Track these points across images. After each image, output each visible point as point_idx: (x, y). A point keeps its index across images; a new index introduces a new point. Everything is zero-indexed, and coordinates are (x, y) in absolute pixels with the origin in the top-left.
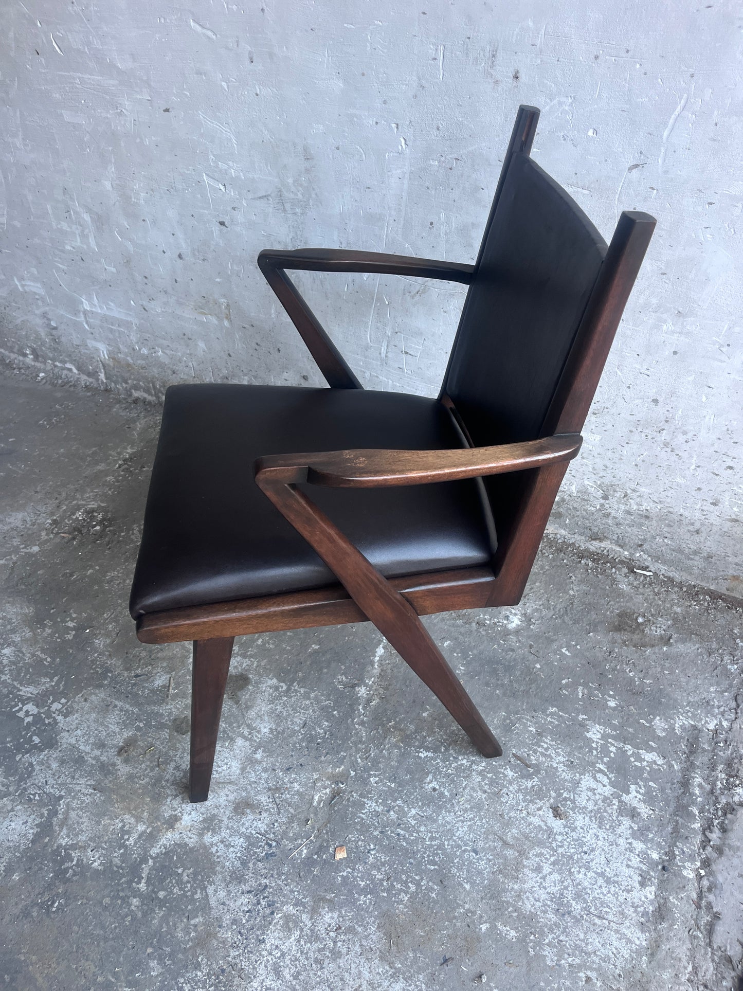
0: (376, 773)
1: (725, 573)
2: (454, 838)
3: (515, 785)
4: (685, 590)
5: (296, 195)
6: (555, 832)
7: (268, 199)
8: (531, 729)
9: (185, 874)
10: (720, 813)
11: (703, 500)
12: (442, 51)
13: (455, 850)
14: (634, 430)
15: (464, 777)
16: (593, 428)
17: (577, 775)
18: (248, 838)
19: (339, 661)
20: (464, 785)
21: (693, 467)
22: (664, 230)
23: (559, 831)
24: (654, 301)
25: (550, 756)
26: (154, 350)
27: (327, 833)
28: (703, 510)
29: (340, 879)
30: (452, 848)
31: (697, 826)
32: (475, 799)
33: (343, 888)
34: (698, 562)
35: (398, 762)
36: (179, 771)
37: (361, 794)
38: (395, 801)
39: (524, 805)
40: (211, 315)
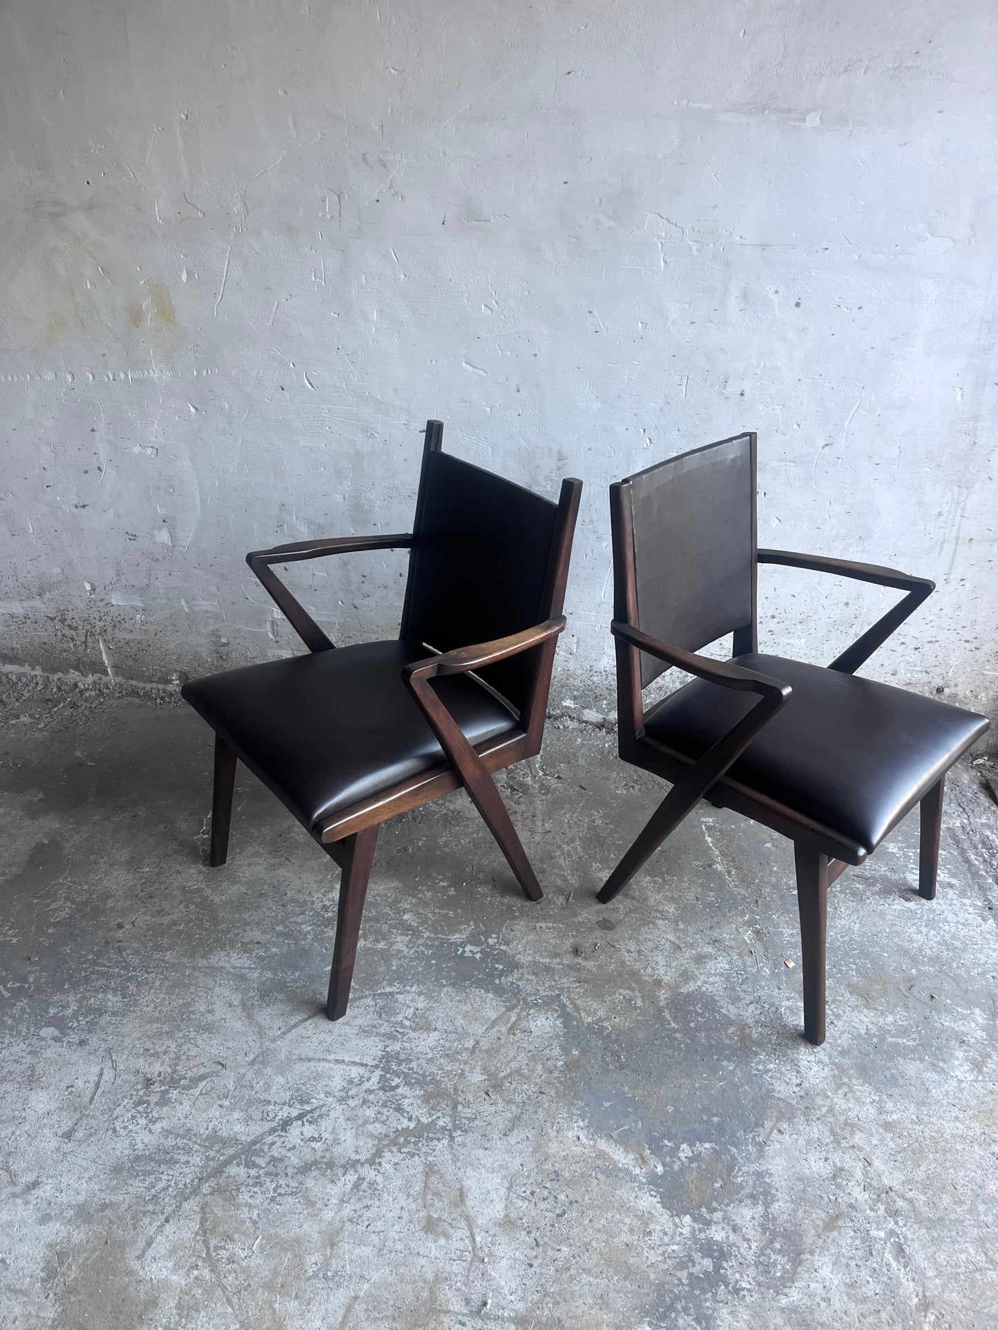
3: (869, 892)
9: (698, 1009)
18: (721, 975)
19: (685, 853)
36: (632, 952)
39: (883, 901)
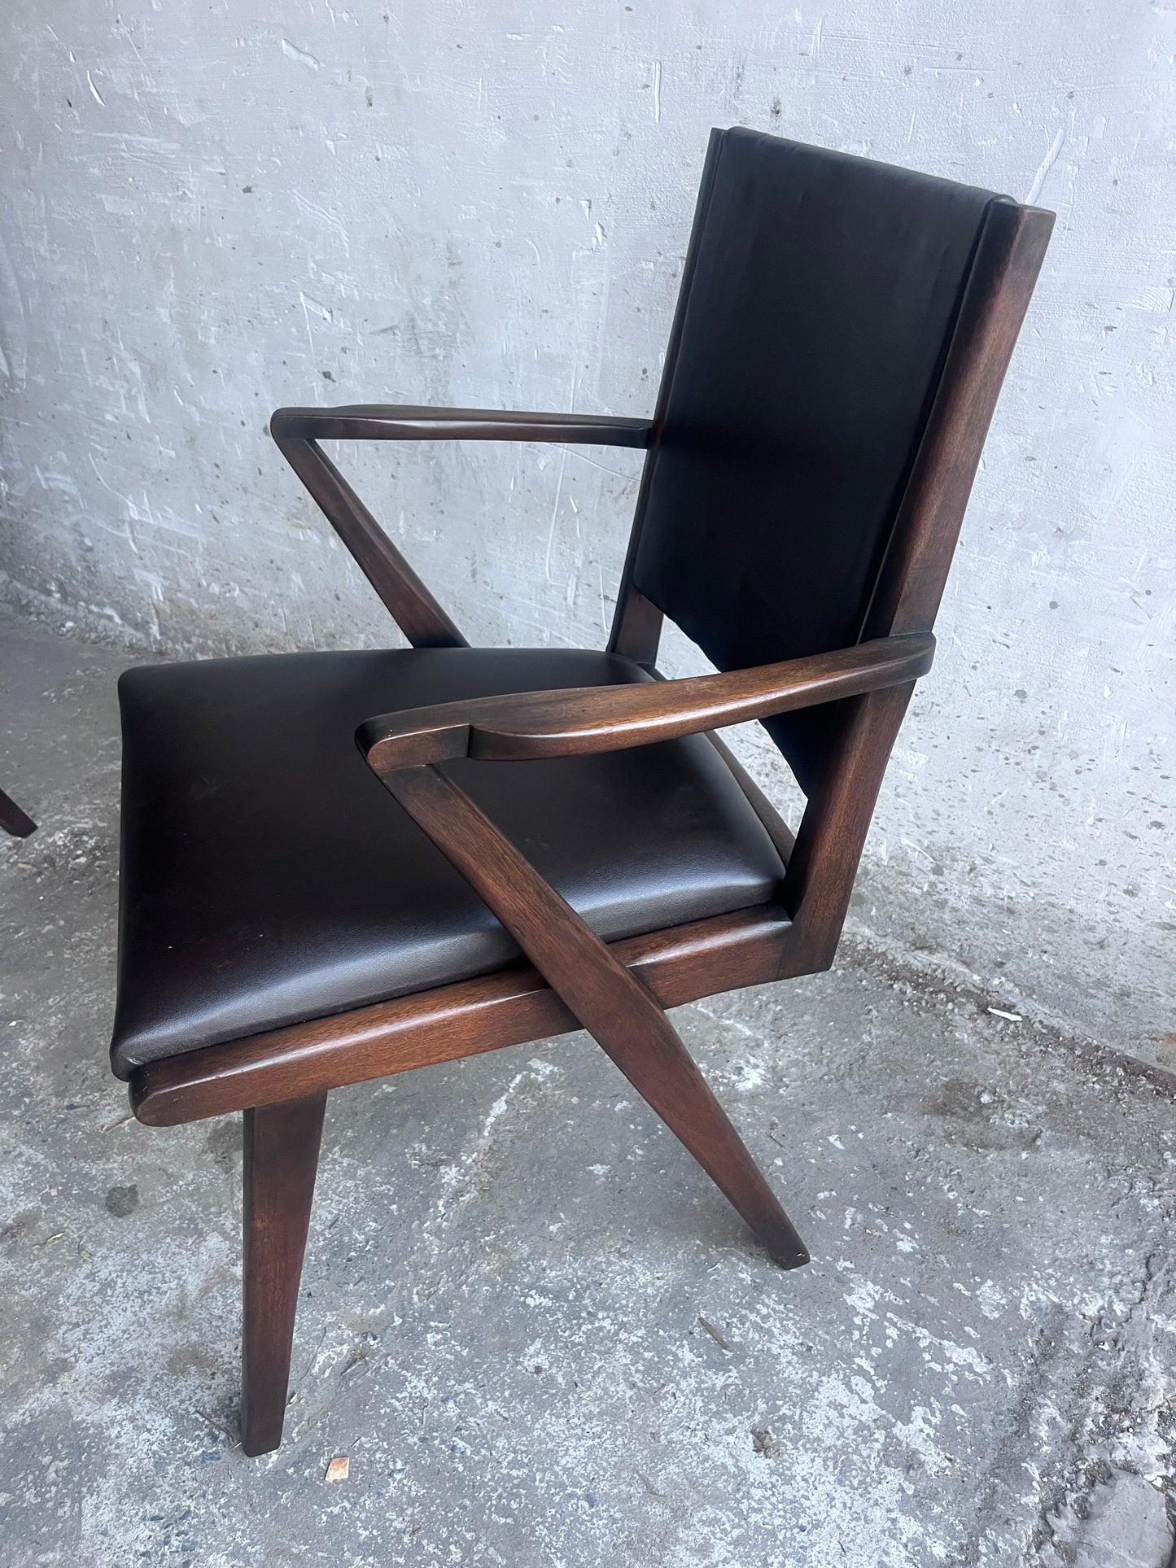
0: (440, 1325)
1: (1154, 1027)
2: (556, 1468)
3: (693, 1380)
4: (1078, 1052)
5: (436, 325)
6: (751, 1480)
7: (394, 334)
8: (744, 1276)
9: (52, 1469)
10: (1082, 1480)
11: (1110, 884)
12: (658, 73)
13: (553, 1491)
14: (984, 746)
15: (599, 1352)
16: (914, 739)
17: (815, 1374)
18: (179, 1418)
19: (423, 1117)
20: (596, 1367)
21: (1090, 820)
22: (1031, 378)
23: (759, 1479)
24: (1015, 509)
25: (769, 1332)
26: (227, 588)
27: (323, 1428)
28: (1110, 904)
29: (325, 1518)
30: (548, 1488)
31: (1032, 1500)
32: (611, 1397)
33: (326, 1537)
34: (1103, 1003)
35: (485, 1309)
36: (94, 1280)
37: (403, 1362)
38: (461, 1383)
39: (702, 1420)
40: (310, 529)
